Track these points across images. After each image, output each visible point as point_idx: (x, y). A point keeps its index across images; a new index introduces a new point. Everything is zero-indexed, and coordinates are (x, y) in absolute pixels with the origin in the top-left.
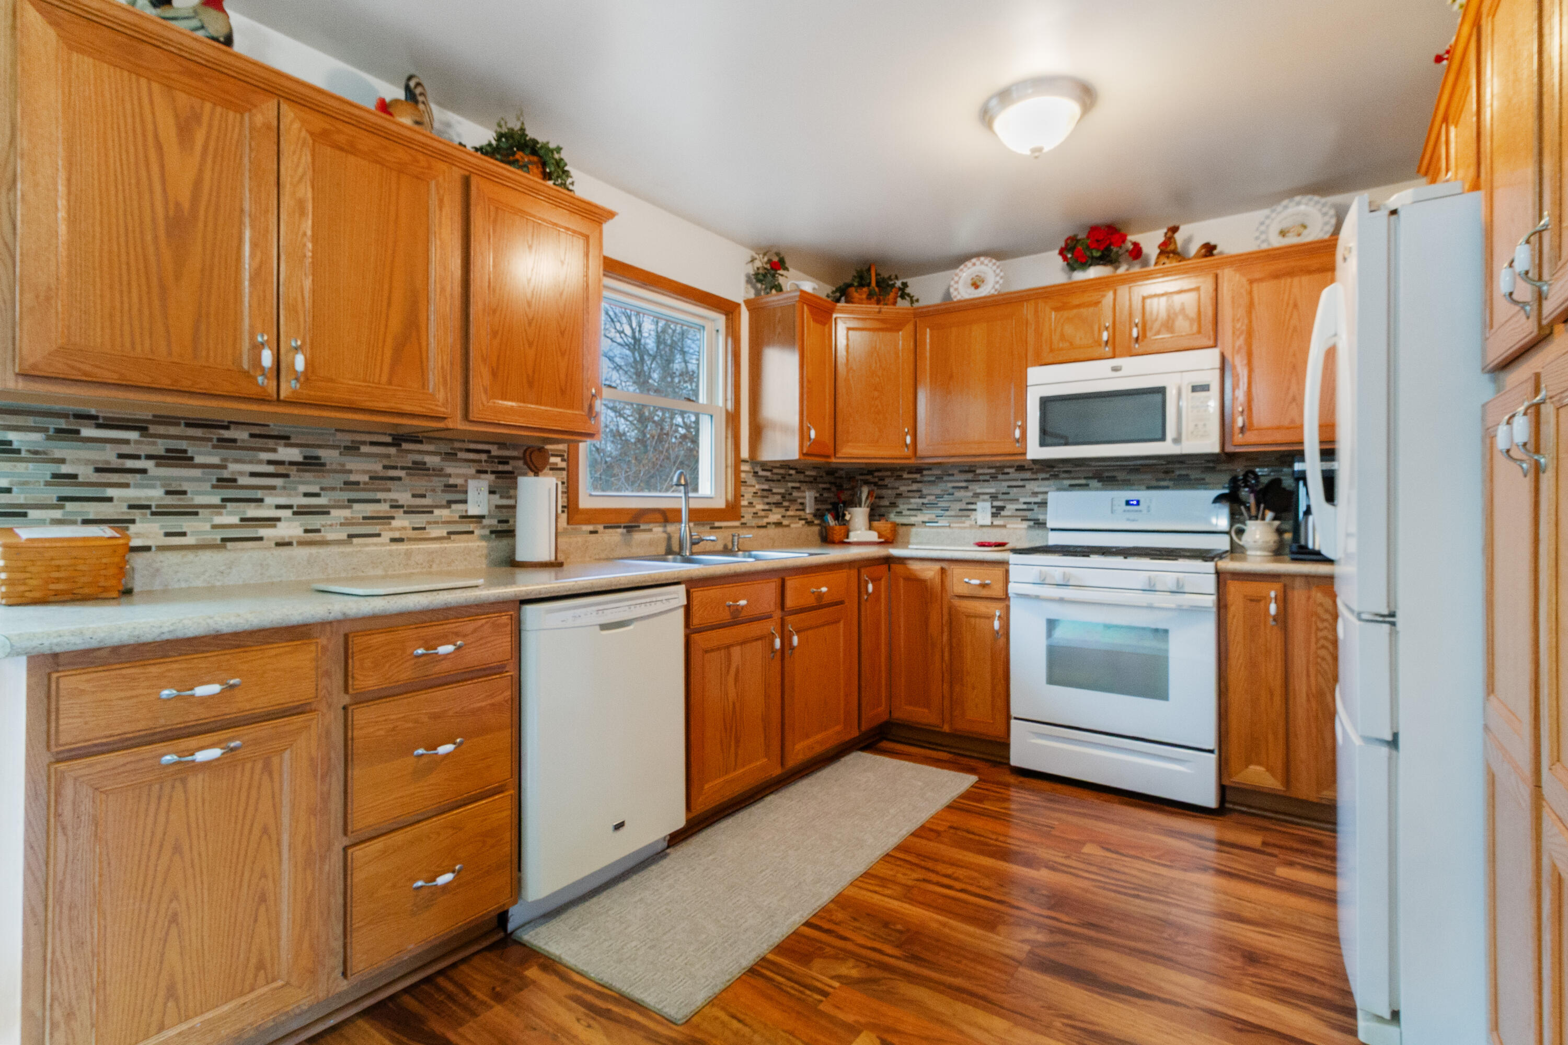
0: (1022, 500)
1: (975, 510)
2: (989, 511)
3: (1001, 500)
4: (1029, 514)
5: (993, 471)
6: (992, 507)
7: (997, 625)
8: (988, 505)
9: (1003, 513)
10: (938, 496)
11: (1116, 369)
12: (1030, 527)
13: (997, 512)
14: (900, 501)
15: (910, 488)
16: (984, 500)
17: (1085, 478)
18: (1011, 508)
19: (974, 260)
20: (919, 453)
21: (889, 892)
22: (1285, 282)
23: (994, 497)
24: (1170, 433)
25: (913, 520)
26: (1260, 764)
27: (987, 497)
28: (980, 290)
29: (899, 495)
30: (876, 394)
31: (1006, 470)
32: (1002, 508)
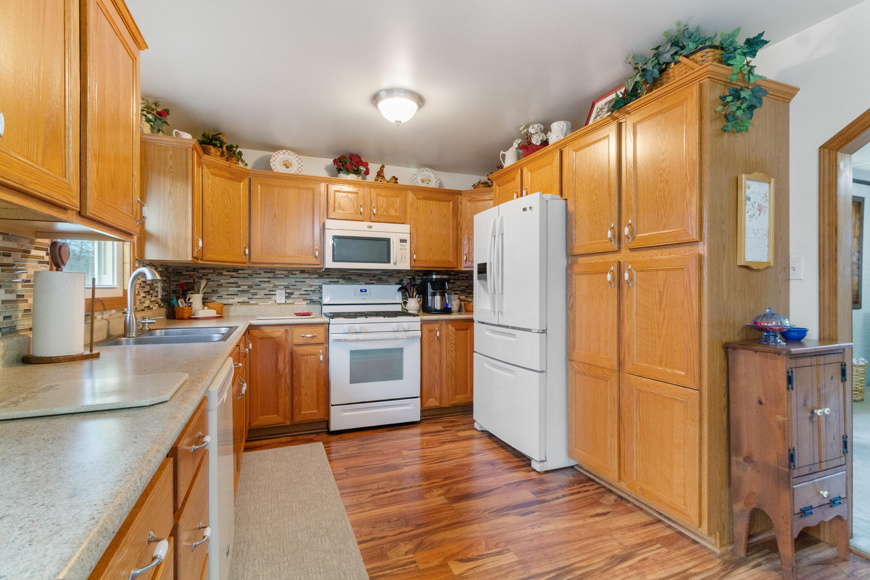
0: (303, 289)
1: (275, 295)
2: (284, 295)
3: (291, 289)
4: (308, 297)
5: (286, 272)
6: (286, 293)
7: (321, 357)
8: (283, 291)
9: (292, 296)
10: (250, 287)
11: (370, 227)
12: (308, 304)
13: (289, 295)
14: (220, 289)
15: (228, 281)
16: (281, 289)
17: (337, 278)
18: (297, 293)
19: (284, 151)
20: (253, 260)
21: (368, 508)
22: (428, 202)
23: (286, 287)
24: (392, 260)
25: (231, 301)
26: (432, 398)
27: (283, 287)
28: (289, 169)
29: (220, 285)
30: (227, 220)
31: (294, 272)
32: (292, 294)
